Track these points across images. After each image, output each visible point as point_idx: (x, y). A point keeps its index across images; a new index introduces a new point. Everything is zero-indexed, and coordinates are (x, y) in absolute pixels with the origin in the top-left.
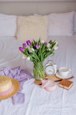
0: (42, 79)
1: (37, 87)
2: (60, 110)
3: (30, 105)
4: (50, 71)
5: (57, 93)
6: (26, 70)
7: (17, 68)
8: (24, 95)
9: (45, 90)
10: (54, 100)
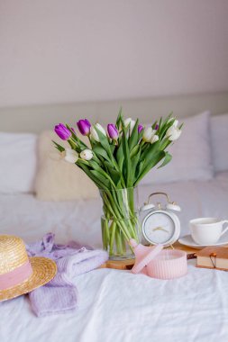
0: (134, 242)
2: (215, 312)
3: (97, 311)
4: (158, 228)
10: (186, 293)
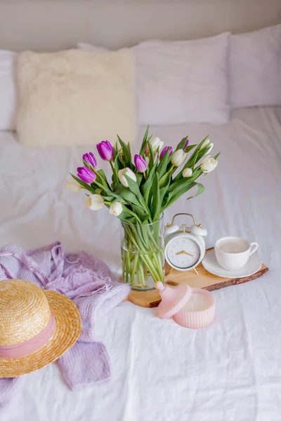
0: (160, 285)
1: (141, 316)
5: (225, 334)
6: (84, 253)
7: (50, 248)
8: (100, 348)
9: (176, 325)
